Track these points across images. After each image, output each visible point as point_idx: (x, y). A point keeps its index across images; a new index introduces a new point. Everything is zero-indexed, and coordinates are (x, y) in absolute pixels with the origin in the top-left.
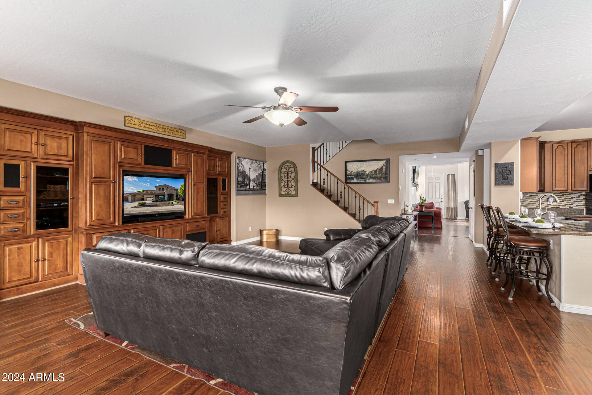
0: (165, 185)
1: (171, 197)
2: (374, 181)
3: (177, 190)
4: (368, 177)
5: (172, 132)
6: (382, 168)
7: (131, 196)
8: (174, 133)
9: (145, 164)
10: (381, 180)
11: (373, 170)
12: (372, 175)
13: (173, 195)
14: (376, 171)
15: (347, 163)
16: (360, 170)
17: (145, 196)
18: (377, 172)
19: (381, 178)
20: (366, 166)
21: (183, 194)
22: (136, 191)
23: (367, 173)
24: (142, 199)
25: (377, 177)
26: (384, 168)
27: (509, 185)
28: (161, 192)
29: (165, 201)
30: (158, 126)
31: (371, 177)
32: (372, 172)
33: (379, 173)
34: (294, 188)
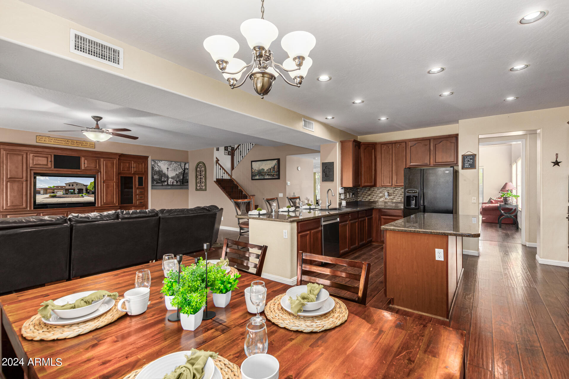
0: (75, 183)
1: (80, 191)
2: (270, 177)
3: (86, 186)
4: (265, 174)
5: (81, 144)
6: (274, 167)
7: (43, 190)
8: (83, 144)
9: (54, 168)
10: (274, 176)
11: (269, 168)
12: (269, 172)
13: (83, 189)
14: (270, 169)
15: (253, 163)
16: (261, 168)
17: (55, 191)
18: (272, 170)
19: (274, 175)
20: (264, 165)
21: (93, 189)
22: (47, 187)
23: (265, 171)
24: (53, 193)
25: (271, 174)
26: (276, 167)
27: (330, 181)
28: (71, 187)
29: (75, 194)
30: (67, 140)
31: (268, 175)
32: (268, 170)
33: (273, 171)
34: (204, 184)
